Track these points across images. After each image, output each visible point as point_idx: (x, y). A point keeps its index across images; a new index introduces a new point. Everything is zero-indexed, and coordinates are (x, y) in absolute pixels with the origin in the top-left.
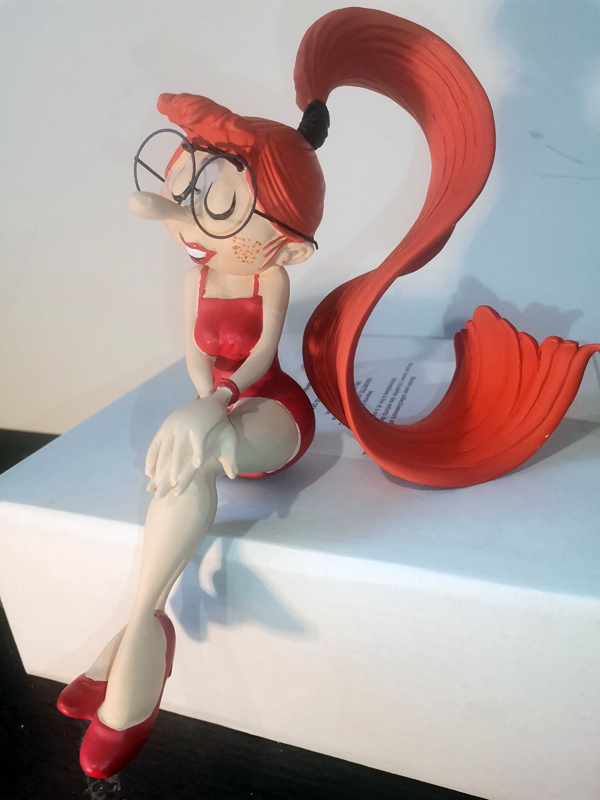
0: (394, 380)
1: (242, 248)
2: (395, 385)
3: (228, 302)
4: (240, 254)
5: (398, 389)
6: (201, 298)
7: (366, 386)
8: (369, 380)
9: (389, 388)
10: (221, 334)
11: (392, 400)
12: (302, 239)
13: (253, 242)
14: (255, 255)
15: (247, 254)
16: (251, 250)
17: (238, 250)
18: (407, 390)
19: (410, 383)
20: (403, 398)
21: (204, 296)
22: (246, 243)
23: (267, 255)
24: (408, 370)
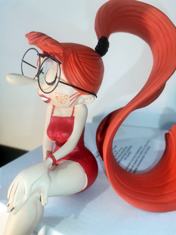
0: (141, 147)
1: (59, 97)
2: (141, 150)
3: (61, 118)
4: (59, 100)
5: (142, 152)
6: (52, 116)
7: (129, 149)
8: (131, 147)
9: (138, 151)
10: (55, 132)
11: (139, 157)
12: (88, 94)
13: (64, 95)
14: (65, 100)
15: (62, 100)
16: (63, 98)
17: (58, 98)
18: (146, 153)
19: (148, 149)
20: (143, 157)
21: (53, 115)
22: (61, 95)
23: (71, 101)
24: (148, 142)
